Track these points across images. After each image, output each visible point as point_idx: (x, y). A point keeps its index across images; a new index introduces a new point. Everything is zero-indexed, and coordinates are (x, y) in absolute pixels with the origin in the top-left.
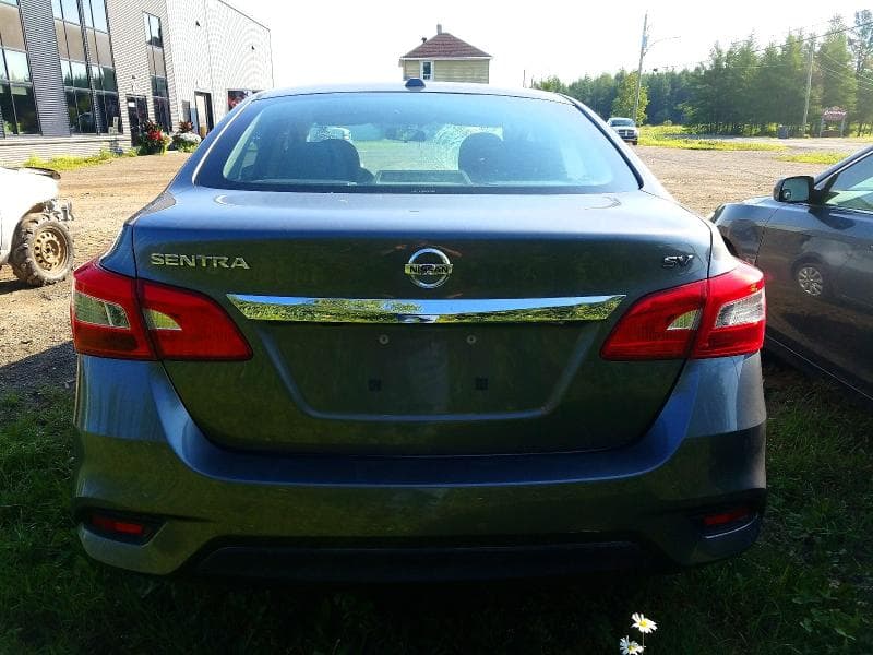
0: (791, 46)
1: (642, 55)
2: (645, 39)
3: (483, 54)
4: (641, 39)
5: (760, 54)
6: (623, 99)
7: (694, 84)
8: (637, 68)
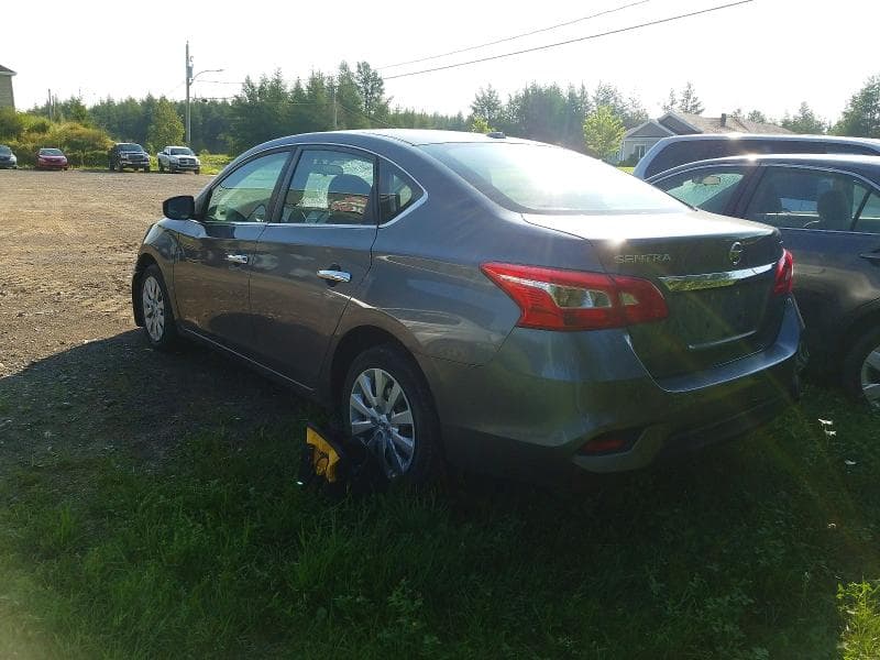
0: (316, 83)
1: (188, 84)
2: (189, 70)
3: (6, 70)
4: (185, 69)
5: (289, 88)
6: (158, 126)
7: (233, 115)
8: (184, 98)
